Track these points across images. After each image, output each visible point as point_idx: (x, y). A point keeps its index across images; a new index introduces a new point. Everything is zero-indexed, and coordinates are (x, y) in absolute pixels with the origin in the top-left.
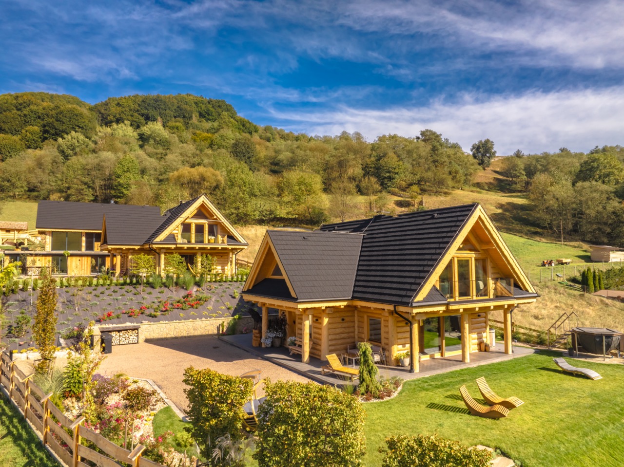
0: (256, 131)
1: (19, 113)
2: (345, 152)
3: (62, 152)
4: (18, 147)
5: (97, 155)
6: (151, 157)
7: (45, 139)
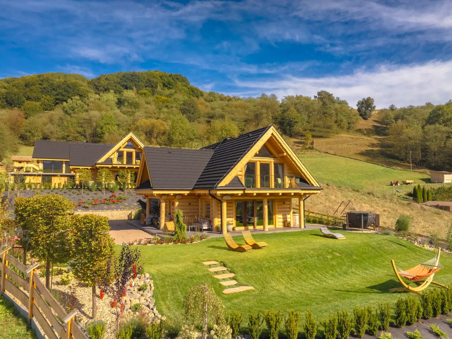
0: (202, 95)
1: (41, 86)
2: (260, 107)
3: (66, 112)
4: (38, 109)
5: (87, 113)
6: (124, 114)
7: (57, 103)
